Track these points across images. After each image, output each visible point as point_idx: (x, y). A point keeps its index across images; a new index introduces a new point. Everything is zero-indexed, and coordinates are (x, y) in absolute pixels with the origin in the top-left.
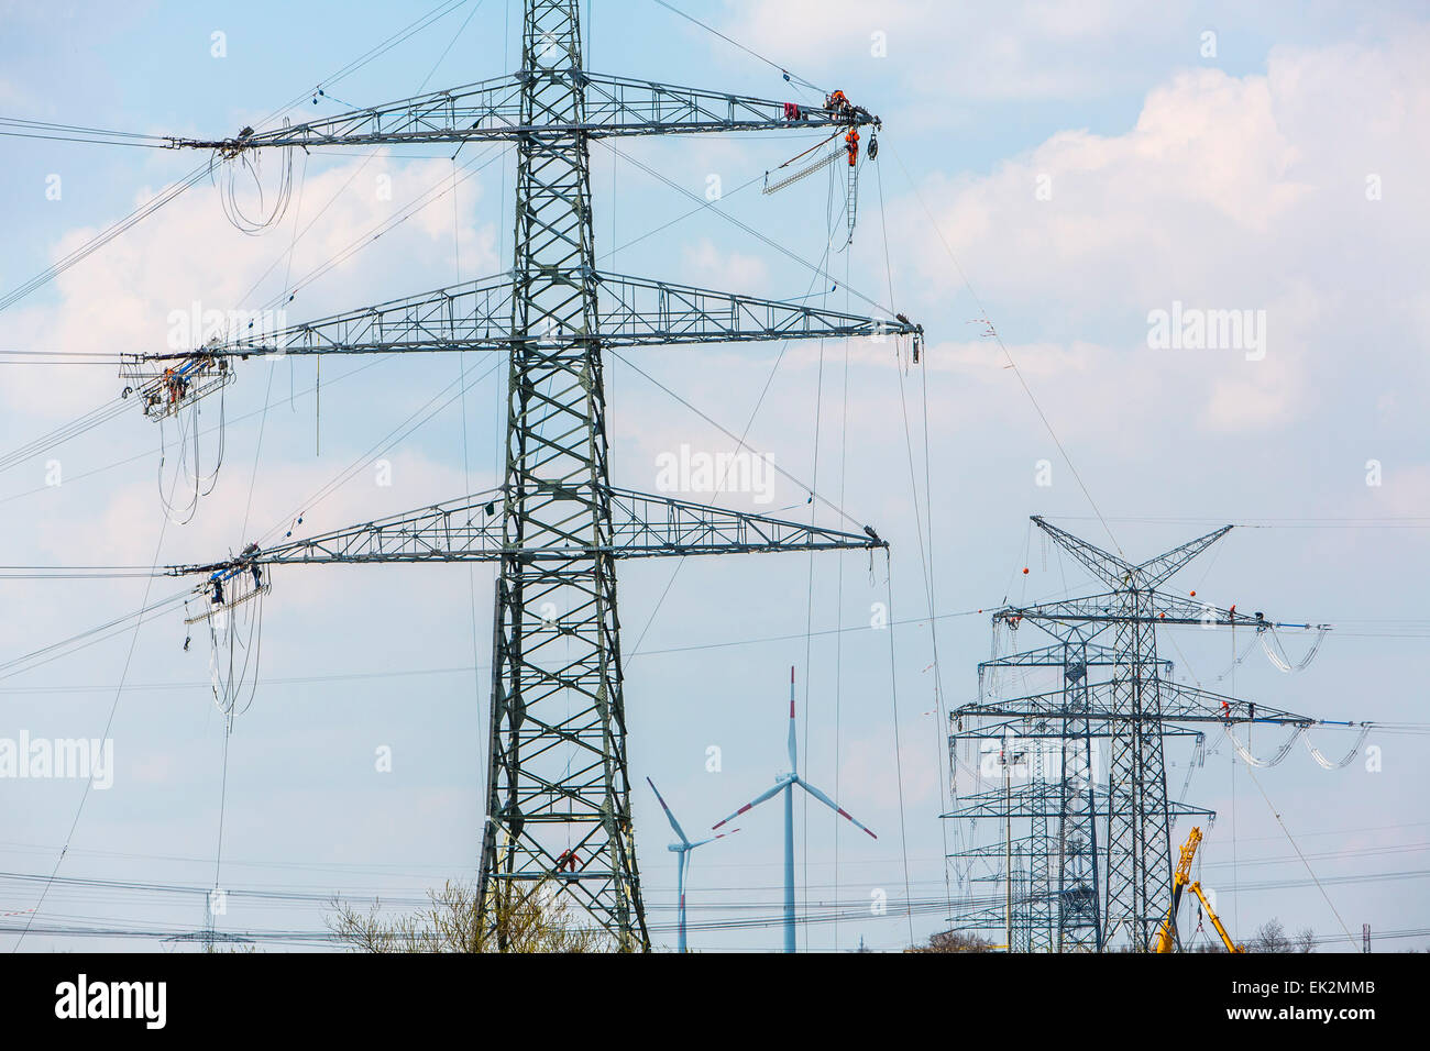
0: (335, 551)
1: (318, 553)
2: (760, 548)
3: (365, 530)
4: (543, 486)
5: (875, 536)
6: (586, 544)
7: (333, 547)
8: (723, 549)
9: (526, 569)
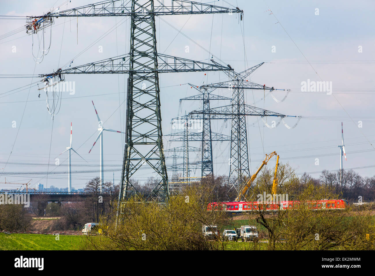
0: (83, 71)
1: (77, 71)
2: (199, 70)
3: (91, 65)
4: (140, 53)
5: (230, 67)
6: (153, 69)
7: (82, 69)
8: (189, 70)
9: (134, 76)
